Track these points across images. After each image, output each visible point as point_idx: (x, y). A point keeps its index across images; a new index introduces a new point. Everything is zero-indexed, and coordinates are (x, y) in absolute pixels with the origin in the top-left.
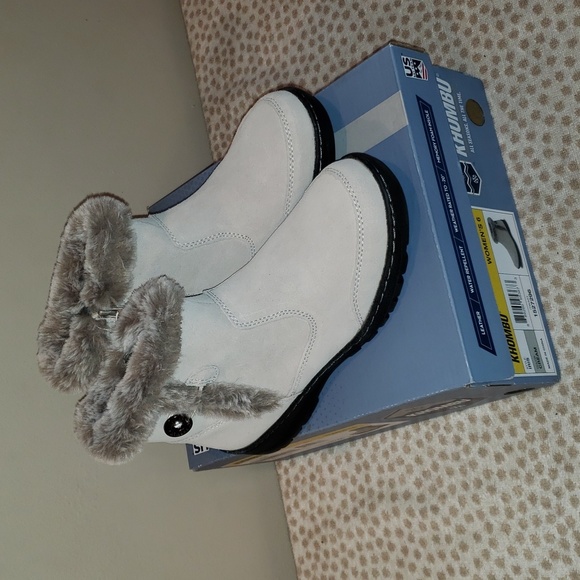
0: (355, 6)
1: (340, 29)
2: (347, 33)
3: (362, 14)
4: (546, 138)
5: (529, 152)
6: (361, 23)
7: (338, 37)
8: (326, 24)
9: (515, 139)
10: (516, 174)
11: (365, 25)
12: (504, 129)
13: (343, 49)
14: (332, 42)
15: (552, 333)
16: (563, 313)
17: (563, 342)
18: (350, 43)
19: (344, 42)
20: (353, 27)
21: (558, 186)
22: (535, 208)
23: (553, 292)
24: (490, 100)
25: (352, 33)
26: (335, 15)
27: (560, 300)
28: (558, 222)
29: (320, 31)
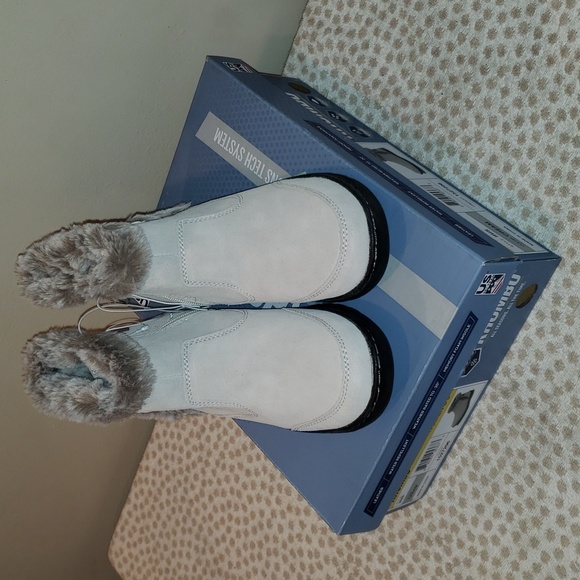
4: (558, 365)
5: (539, 355)
9: (540, 332)
10: (516, 355)
12: (541, 316)
15: (441, 470)
16: (458, 471)
17: (442, 483)
21: (533, 403)
22: (505, 394)
23: (465, 452)
24: (552, 282)
27: (464, 461)
28: (509, 422)
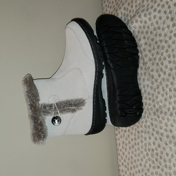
0: (167, 3)
1: (159, 12)
2: (162, 14)
3: (169, 7)
6: (168, 11)
7: (158, 15)
8: (154, 8)
11: (170, 12)
13: (159, 21)
14: (155, 17)
18: (163, 19)
19: (160, 18)
20: (165, 12)
25: (164, 15)
26: (159, 5)
29: (150, 10)
